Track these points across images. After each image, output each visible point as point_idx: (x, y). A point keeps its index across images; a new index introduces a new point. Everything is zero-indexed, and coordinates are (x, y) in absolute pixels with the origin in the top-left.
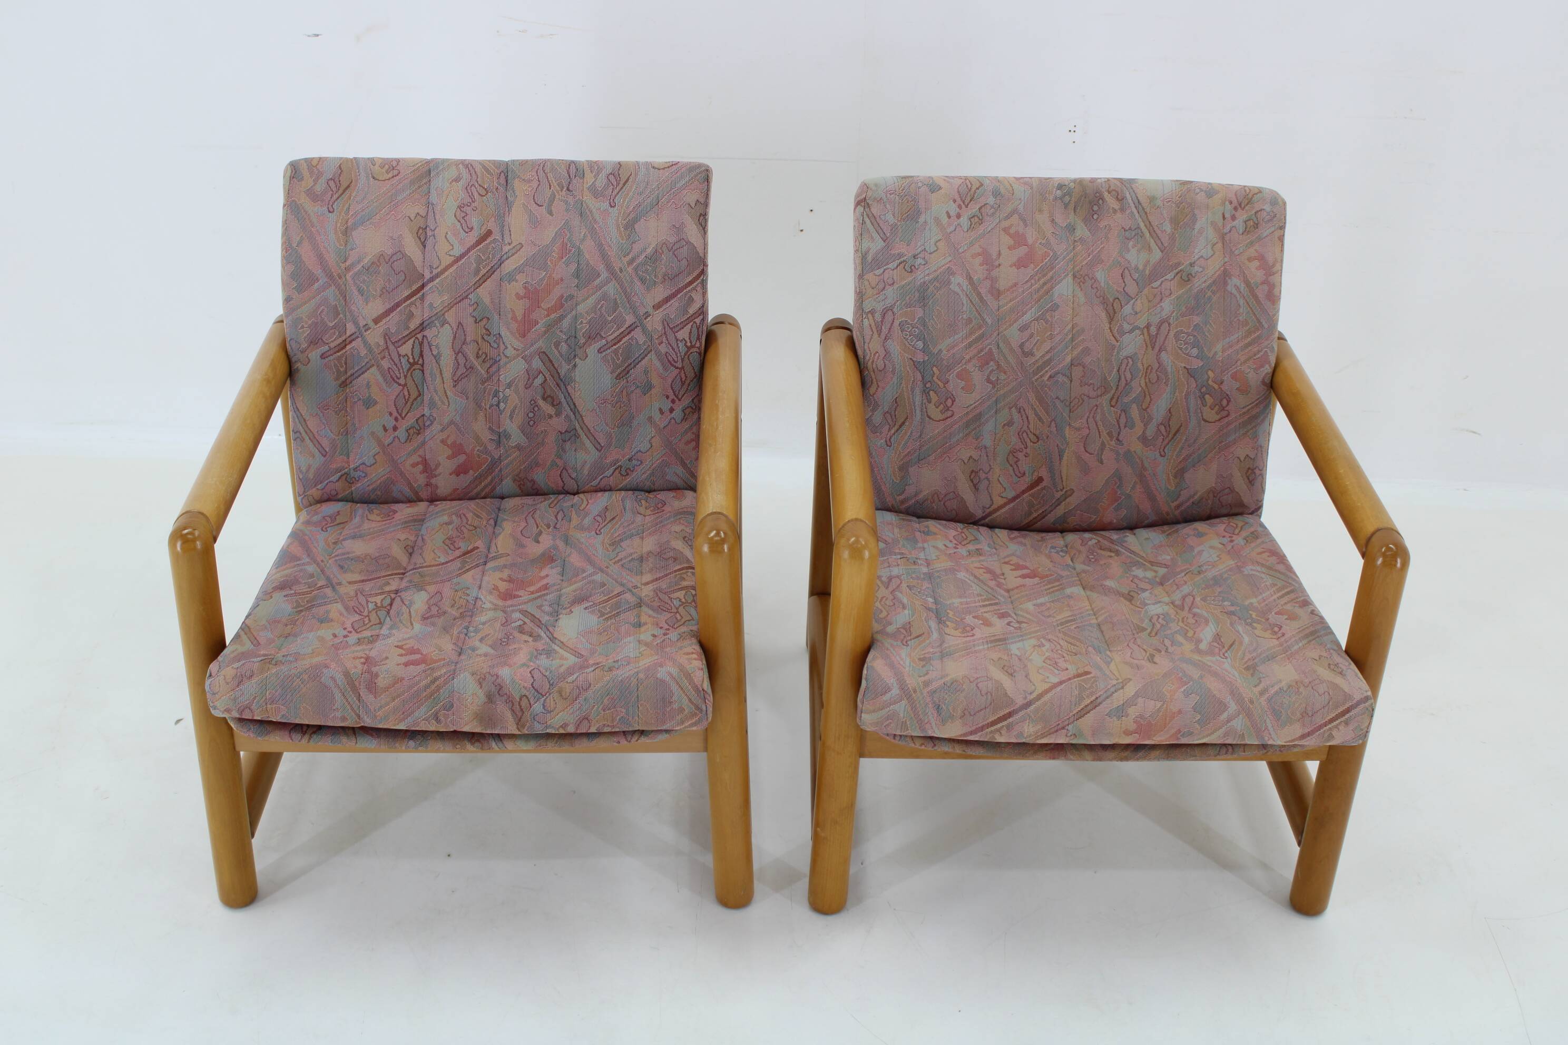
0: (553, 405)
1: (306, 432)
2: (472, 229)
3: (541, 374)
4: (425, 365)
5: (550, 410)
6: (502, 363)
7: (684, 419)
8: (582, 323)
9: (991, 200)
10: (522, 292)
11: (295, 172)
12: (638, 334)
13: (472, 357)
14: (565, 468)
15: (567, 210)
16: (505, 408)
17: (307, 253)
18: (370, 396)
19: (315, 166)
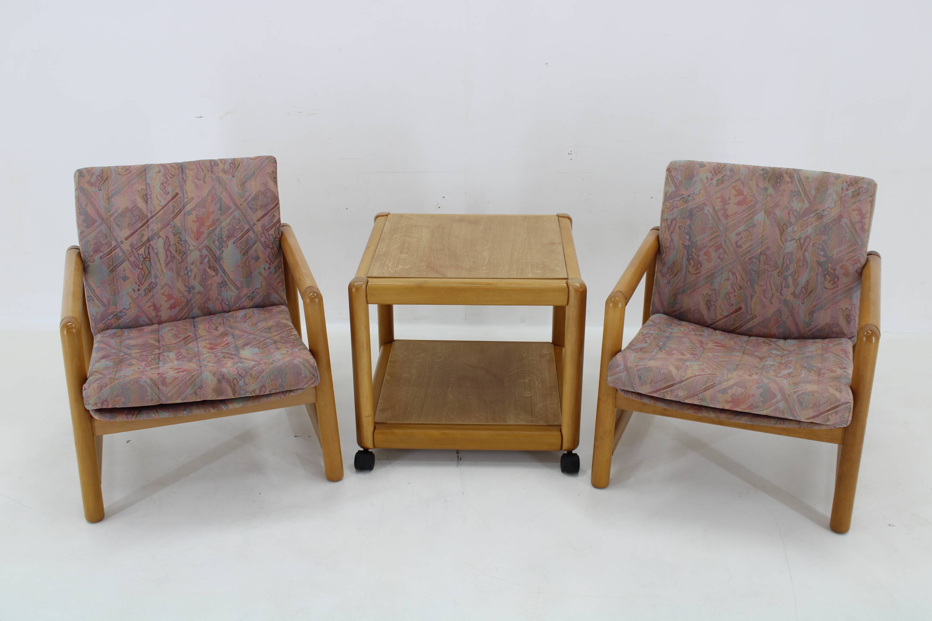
0: (214, 271)
1: (95, 296)
2: (169, 193)
3: (207, 257)
4: (151, 258)
5: (213, 273)
6: (188, 253)
7: (276, 272)
10: (195, 219)
11: (81, 174)
12: (251, 234)
13: (173, 252)
14: (222, 300)
15: (212, 181)
16: (191, 275)
17: (90, 210)
18: (125, 275)
19: (90, 171)
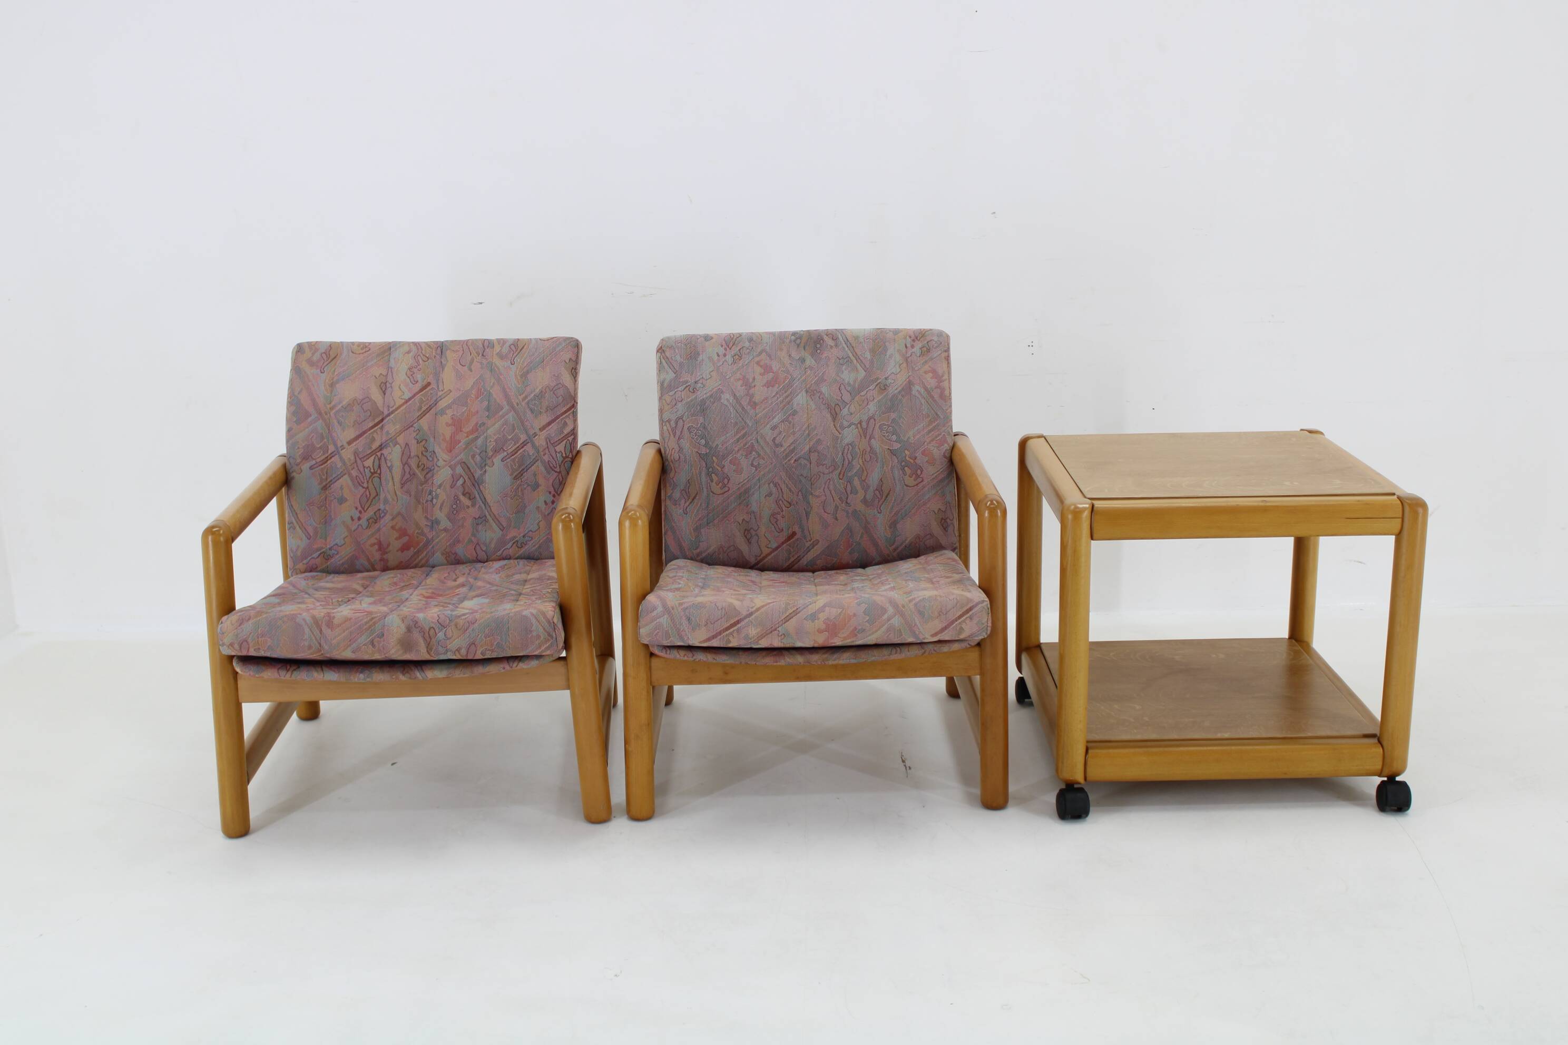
0: (470, 499)
1: (297, 523)
2: (417, 381)
3: (462, 478)
4: (381, 474)
5: (468, 502)
6: (435, 471)
8: (490, 441)
9: (747, 344)
10: (450, 422)
11: (301, 350)
12: (528, 448)
13: (414, 466)
14: (478, 544)
15: (482, 368)
16: (436, 503)
17: (304, 398)
18: (342, 495)
19: (313, 346)
